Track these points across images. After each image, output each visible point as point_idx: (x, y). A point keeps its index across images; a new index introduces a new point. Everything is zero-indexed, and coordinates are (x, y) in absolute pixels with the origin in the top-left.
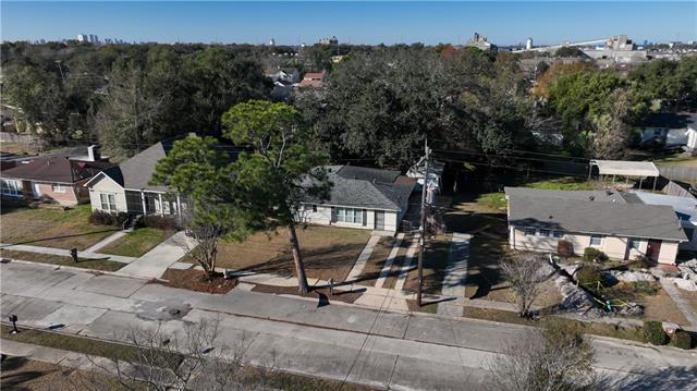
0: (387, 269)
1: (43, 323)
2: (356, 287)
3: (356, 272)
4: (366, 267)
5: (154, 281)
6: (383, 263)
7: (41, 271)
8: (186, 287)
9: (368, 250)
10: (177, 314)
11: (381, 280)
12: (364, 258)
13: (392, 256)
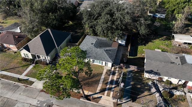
0: (108, 86)
2: (99, 95)
4: (102, 86)
5: (42, 91)
6: (107, 84)
7: (10, 84)
9: (103, 77)
11: (106, 92)
12: (102, 81)
13: (110, 80)
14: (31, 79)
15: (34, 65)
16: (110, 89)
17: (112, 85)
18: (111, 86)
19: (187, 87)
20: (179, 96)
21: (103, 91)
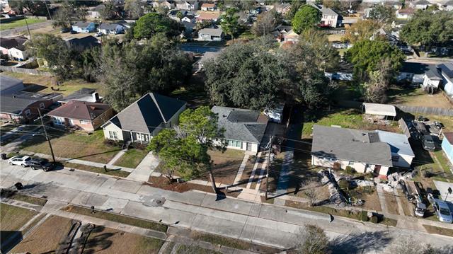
0: (252, 177)
1: (104, 207)
3: (238, 179)
4: (242, 176)
5: (145, 184)
6: (250, 174)
7: (91, 177)
9: (243, 165)
10: (160, 203)
11: (249, 184)
12: (241, 170)
13: (255, 169)
14: (124, 169)
15: (126, 150)
16: (255, 180)
17: (259, 175)
18: (256, 177)
19: (379, 177)
20: (365, 187)
21: (243, 182)
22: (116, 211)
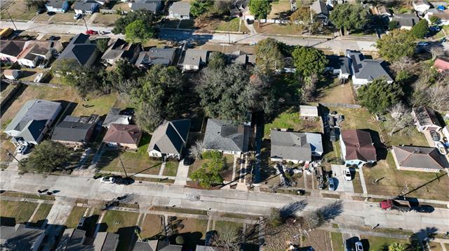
0: (241, 174)
1: (170, 205)
2: (235, 183)
3: (234, 177)
4: (235, 174)
5: (185, 186)
6: (239, 173)
7: (154, 185)
8: (195, 188)
9: (235, 166)
10: (198, 198)
11: (240, 179)
12: (234, 170)
13: (241, 168)
14: (170, 178)
15: (165, 163)
16: (243, 177)
17: (244, 172)
19: (305, 166)
20: (298, 174)
21: (237, 179)
22: (178, 206)
